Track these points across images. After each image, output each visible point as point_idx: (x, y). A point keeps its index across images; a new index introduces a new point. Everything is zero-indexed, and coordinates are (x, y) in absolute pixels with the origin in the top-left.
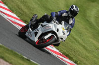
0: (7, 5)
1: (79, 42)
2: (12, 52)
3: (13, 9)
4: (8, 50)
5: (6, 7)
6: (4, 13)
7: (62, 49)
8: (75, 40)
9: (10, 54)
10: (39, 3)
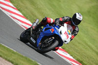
0: (21, 12)
1: (92, 49)
2: (26, 59)
3: (27, 16)
4: (22, 57)
5: (20, 14)
6: (18, 20)
7: (76, 56)
8: (89, 46)
9: (24, 61)
10: (53, 9)
